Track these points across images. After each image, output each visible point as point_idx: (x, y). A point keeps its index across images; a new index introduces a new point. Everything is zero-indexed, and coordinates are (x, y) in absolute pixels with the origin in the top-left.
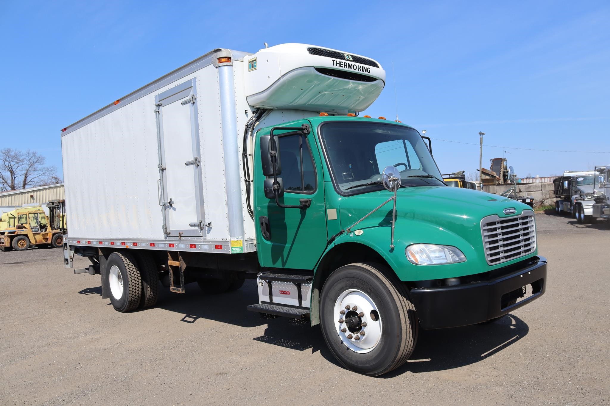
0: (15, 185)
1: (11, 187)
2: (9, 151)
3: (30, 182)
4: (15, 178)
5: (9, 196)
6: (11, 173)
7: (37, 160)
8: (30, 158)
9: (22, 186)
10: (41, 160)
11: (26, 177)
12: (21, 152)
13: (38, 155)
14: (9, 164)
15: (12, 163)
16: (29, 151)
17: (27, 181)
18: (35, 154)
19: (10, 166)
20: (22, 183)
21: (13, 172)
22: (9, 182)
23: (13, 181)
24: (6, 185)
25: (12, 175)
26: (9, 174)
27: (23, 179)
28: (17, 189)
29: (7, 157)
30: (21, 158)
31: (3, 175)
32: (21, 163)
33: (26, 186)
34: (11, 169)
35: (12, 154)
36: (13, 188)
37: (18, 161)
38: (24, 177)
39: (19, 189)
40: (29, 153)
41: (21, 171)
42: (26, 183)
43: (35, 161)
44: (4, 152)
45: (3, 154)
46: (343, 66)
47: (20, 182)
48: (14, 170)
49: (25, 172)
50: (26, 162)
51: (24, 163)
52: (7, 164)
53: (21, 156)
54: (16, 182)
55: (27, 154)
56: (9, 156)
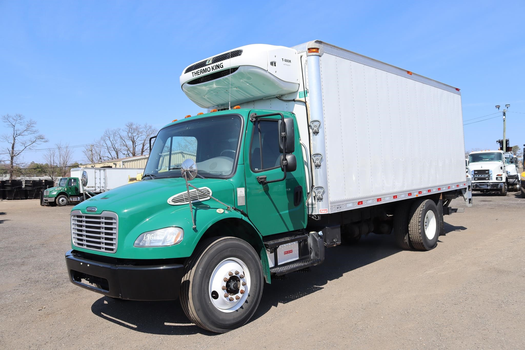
0: (136, 152)
1: (132, 154)
2: (132, 124)
3: (146, 150)
4: (135, 146)
5: (138, 160)
6: (133, 142)
7: (152, 132)
8: (147, 130)
9: (141, 153)
10: (155, 132)
11: (144, 146)
12: (141, 125)
13: (153, 128)
14: (132, 135)
15: (134, 135)
16: (147, 124)
17: (144, 149)
18: (150, 127)
19: (132, 137)
20: (141, 151)
21: (135, 141)
22: (131, 149)
23: (134, 149)
24: (129, 152)
25: (133, 144)
26: (131, 143)
27: (142, 147)
28: (137, 155)
29: (130, 129)
30: (141, 130)
31: (127, 144)
32: (141, 135)
33: (144, 153)
34: (133, 139)
35: (134, 127)
36: (134, 155)
37: (139, 133)
38: (142, 145)
39: (139, 155)
40: (146, 126)
41: (141, 141)
42: (144, 151)
43: (151, 133)
44: (128, 125)
45: (127, 127)
46: (200, 73)
47: (140, 150)
48: (135, 140)
49: (143, 142)
50: (144, 133)
51: (142, 134)
52: (130, 135)
53: (140, 128)
54: (136, 150)
55: (145, 127)
56: (131, 129)
